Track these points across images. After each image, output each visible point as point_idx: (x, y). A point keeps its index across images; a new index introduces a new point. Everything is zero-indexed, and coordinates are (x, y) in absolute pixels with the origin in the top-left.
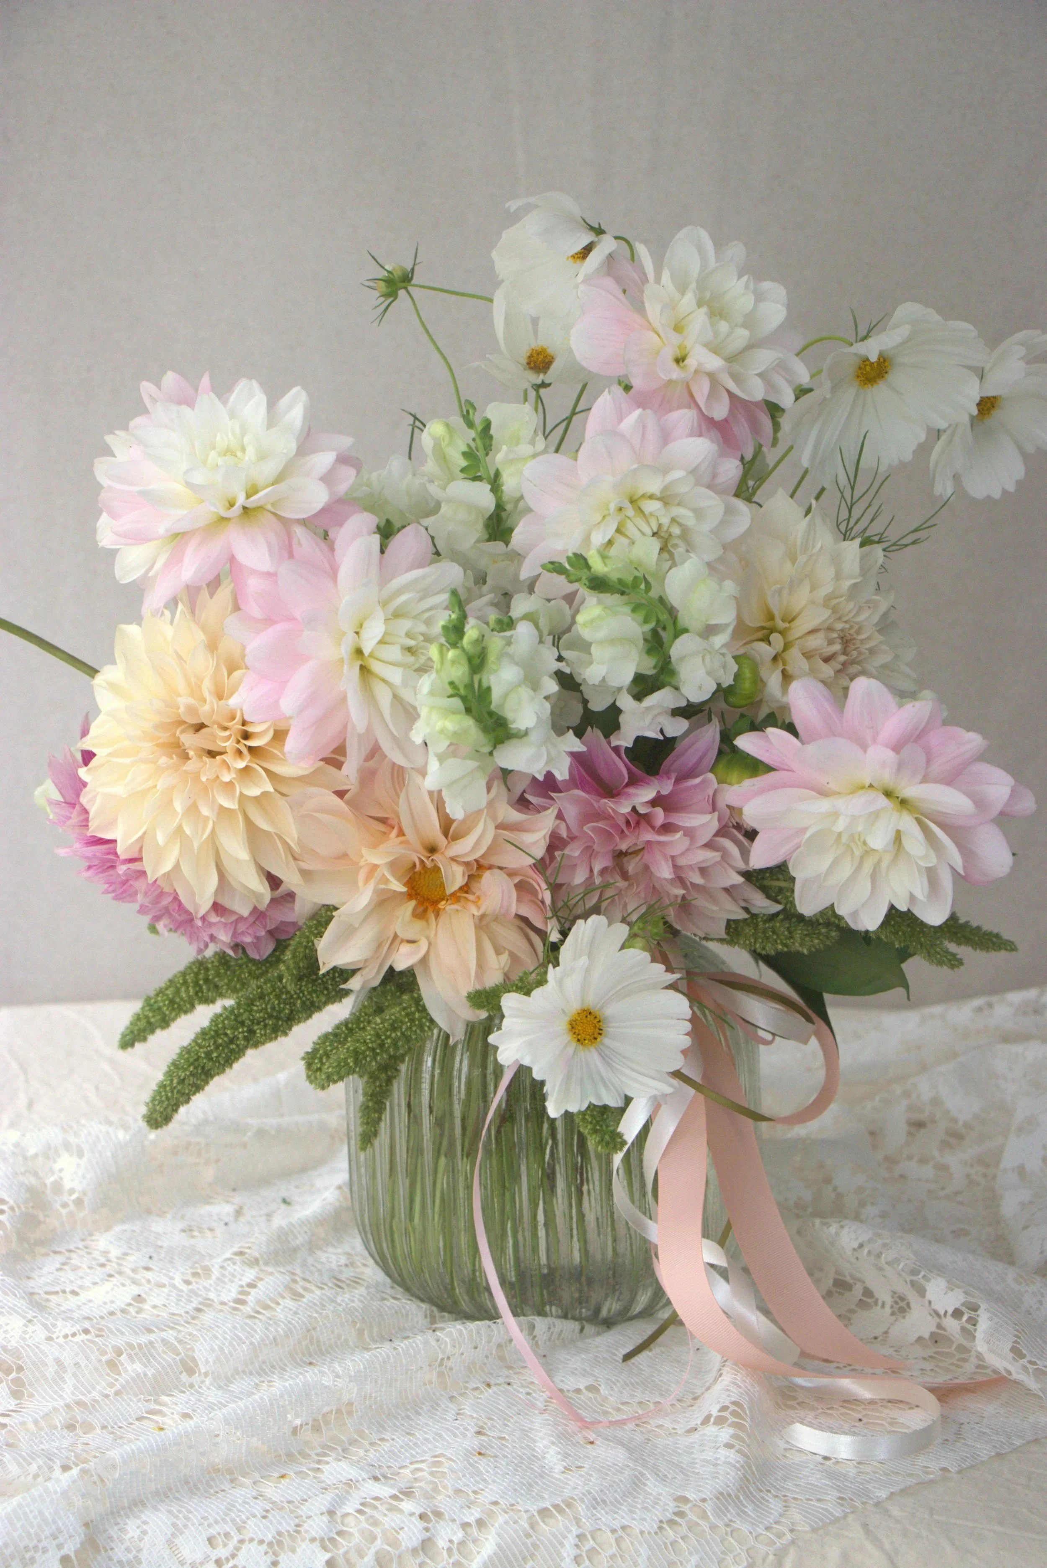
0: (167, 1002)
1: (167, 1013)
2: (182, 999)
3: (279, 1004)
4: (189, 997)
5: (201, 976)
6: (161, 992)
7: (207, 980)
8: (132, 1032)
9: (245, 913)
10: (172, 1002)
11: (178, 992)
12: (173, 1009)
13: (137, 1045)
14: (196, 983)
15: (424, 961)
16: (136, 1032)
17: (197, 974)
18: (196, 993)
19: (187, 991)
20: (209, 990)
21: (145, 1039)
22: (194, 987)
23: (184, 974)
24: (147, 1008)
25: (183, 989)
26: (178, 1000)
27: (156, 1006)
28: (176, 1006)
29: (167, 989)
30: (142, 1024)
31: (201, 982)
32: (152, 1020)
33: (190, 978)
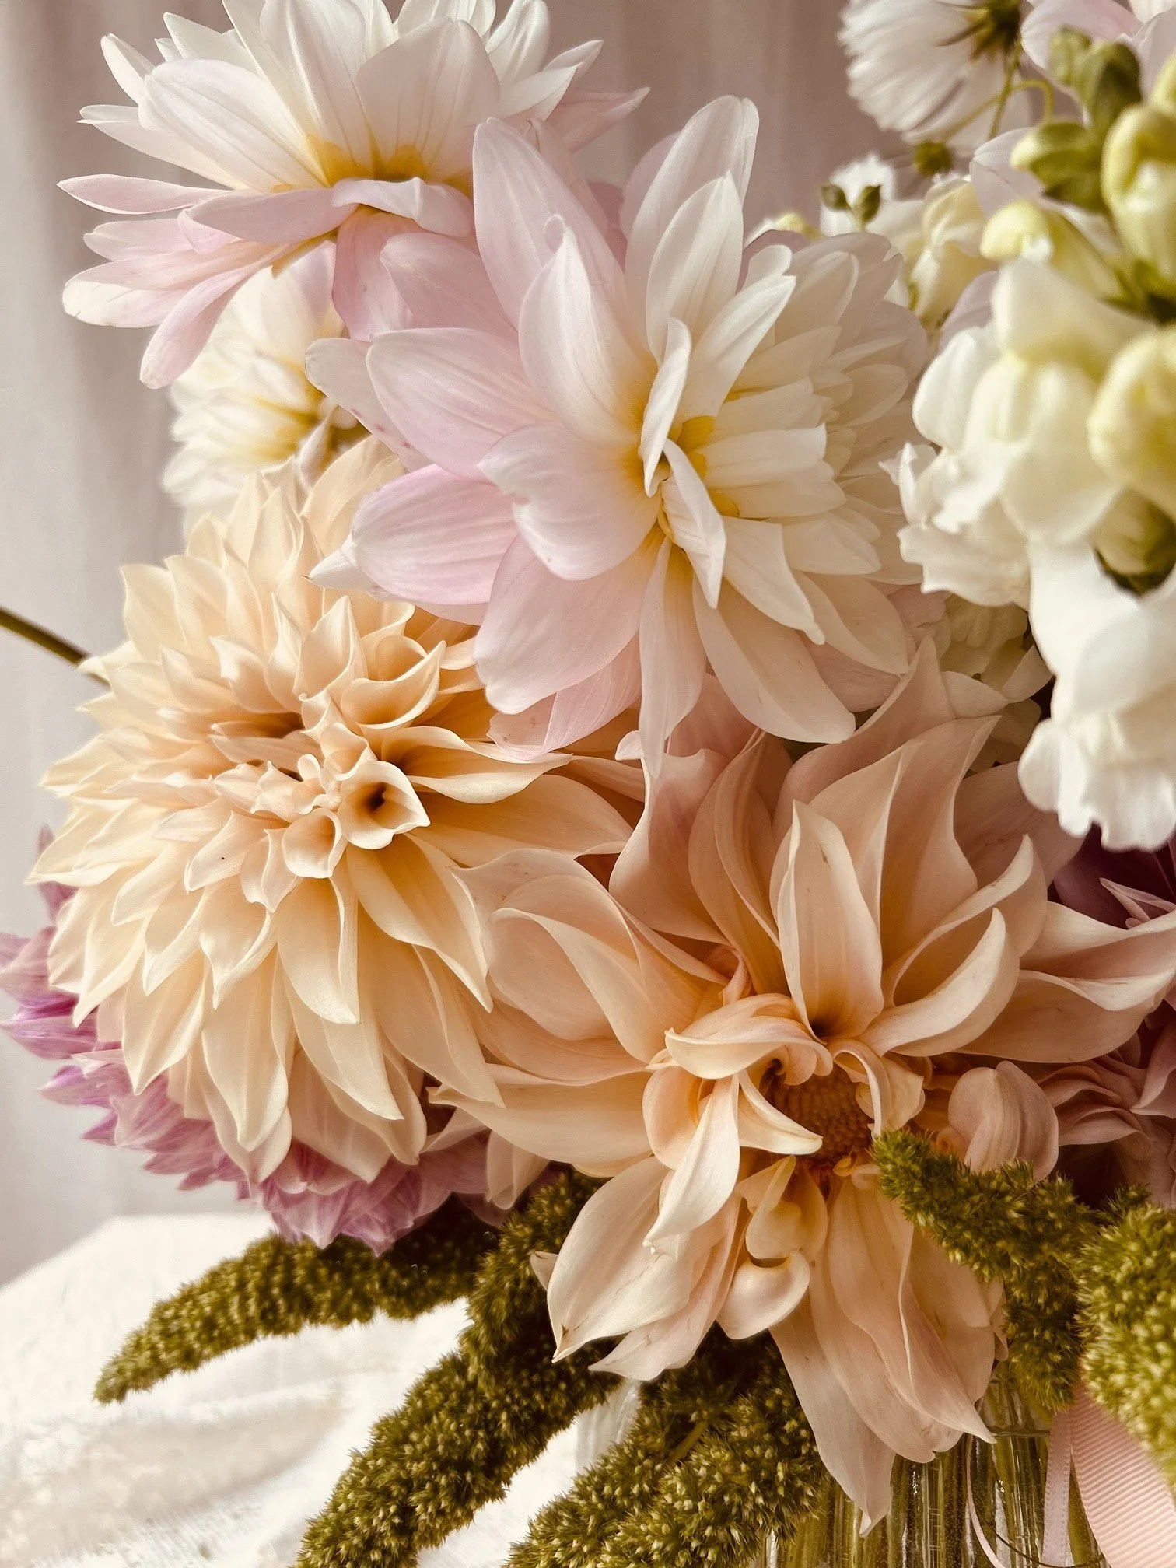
0: (198, 1324)
1: (196, 1346)
2: (230, 1321)
3: (459, 1430)
4: (247, 1320)
5: (277, 1278)
6: (189, 1296)
7: (287, 1287)
8: (121, 1371)
9: (368, 1173)
10: (209, 1324)
11: (222, 1305)
12: (211, 1340)
13: (131, 1395)
14: (264, 1291)
15: (802, 1315)
16: (128, 1374)
17: (270, 1270)
18: (263, 1315)
19: (243, 1308)
20: (290, 1310)
21: (146, 1386)
22: (259, 1303)
23: (240, 1267)
24: (158, 1328)
25: (235, 1300)
26: (221, 1321)
27: (174, 1326)
28: (216, 1333)
29: (202, 1291)
30: (144, 1359)
31: (276, 1291)
32: (163, 1356)
33: (254, 1278)
